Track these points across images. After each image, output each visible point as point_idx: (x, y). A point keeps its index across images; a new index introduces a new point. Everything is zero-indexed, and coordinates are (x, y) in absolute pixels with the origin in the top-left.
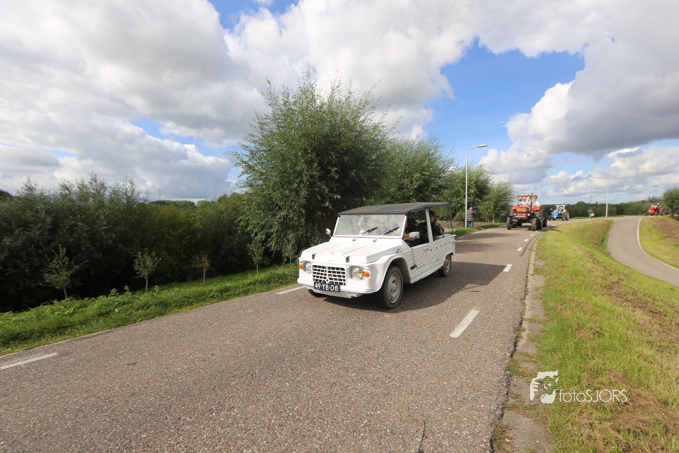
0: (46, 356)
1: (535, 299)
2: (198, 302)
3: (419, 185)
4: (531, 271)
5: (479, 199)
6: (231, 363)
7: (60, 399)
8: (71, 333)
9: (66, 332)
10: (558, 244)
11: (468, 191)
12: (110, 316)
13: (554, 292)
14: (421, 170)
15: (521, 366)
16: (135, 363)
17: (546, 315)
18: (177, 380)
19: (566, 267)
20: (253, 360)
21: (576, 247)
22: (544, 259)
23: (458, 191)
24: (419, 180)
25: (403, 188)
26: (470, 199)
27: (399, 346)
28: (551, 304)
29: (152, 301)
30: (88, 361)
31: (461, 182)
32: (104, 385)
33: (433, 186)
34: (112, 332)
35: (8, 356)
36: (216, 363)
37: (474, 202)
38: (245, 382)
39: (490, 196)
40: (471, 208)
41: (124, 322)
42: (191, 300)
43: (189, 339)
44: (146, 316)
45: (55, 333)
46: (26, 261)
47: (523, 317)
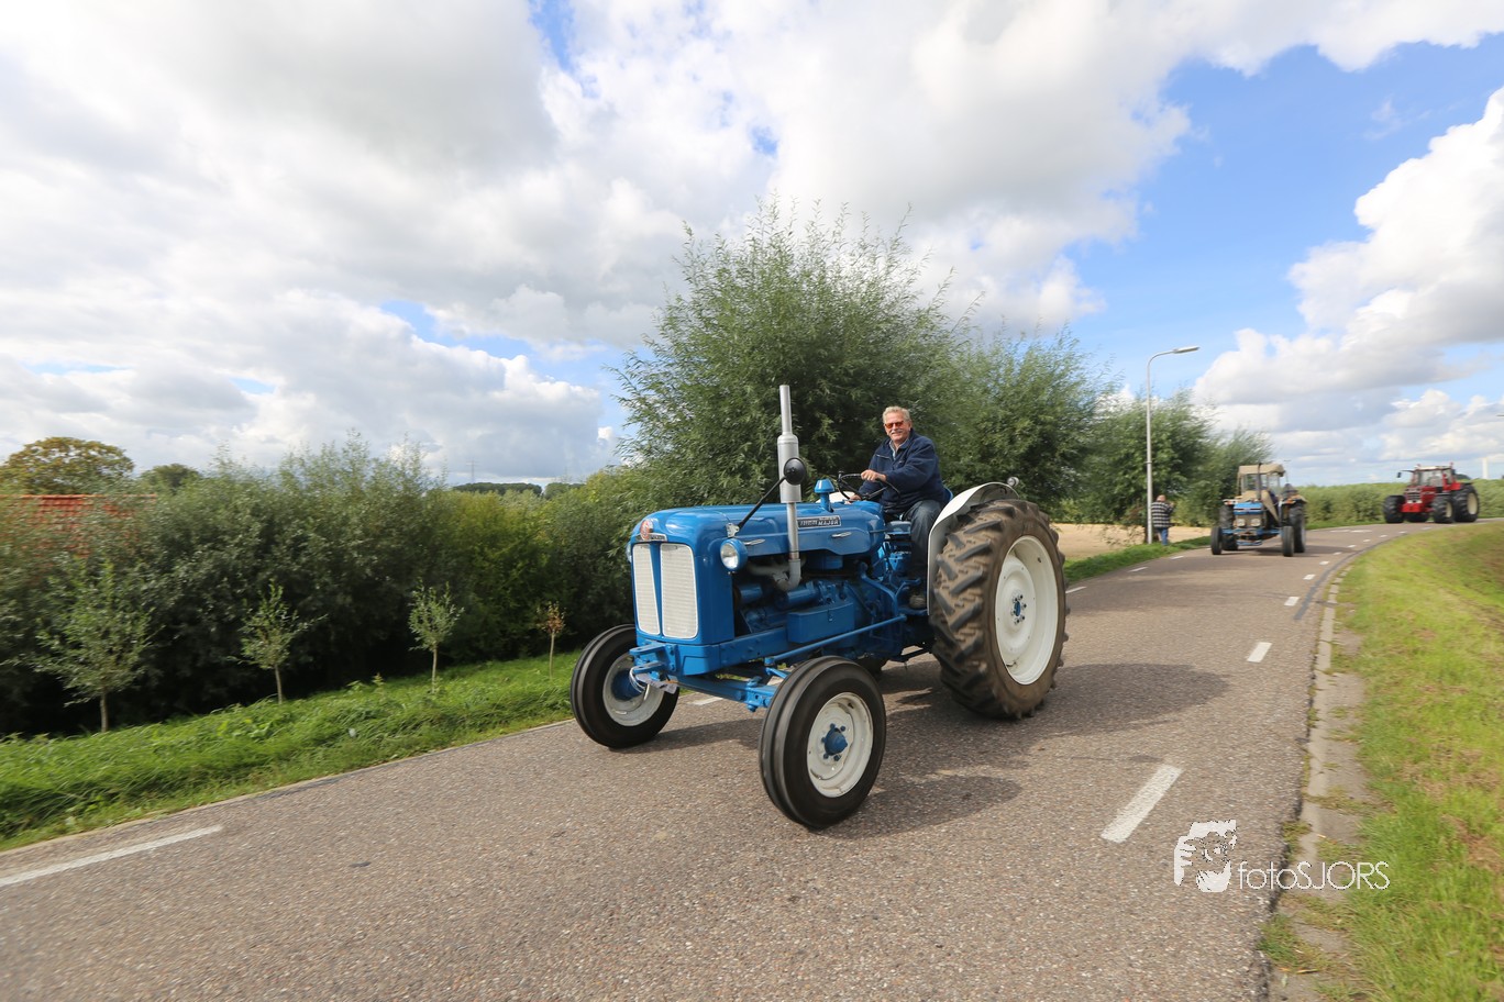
0: (200, 833)
1: (1338, 740)
2: (521, 717)
3: (1030, 447)
4: (1324, 662)
5: (1182, 473)
6: (568, 878)
7: (203, 940)
8: (258, 779)
9: (250, 776)
10: (1398, 589)
11: (1153, 456)
12: (338, 745)
13: (1392, 723)
14: (1033, 412)
15: (1301, 937)
16: (367, 864)
17: (1371, 788)
18: (447, 914)
19: (1423, 653)
20: (619, 873)
21: (1450, 597)
22: (1362, 630)
23: (1128, 456)
24: (1029, 436)
25: (993, 455)
26: (1157, 476)
27: (969, 858)
28: (1385, 759)
29: (424, 714)
30: (276, 851)
31: (1135, 435)
32: (296, 913)
33: (1063, 448)
34: (336, 781)
35: (131, 827)
36: (535, 875)
37: (1168, 482)
38: (593, 931)
39: (1211, 466)
40: (1161, 498)
41: (363, 759)
42: (506, 713)
43: (487, 810)
44: (409, 747)
45: (228, 777)
46: (210, 612)
47: (1303, 790)
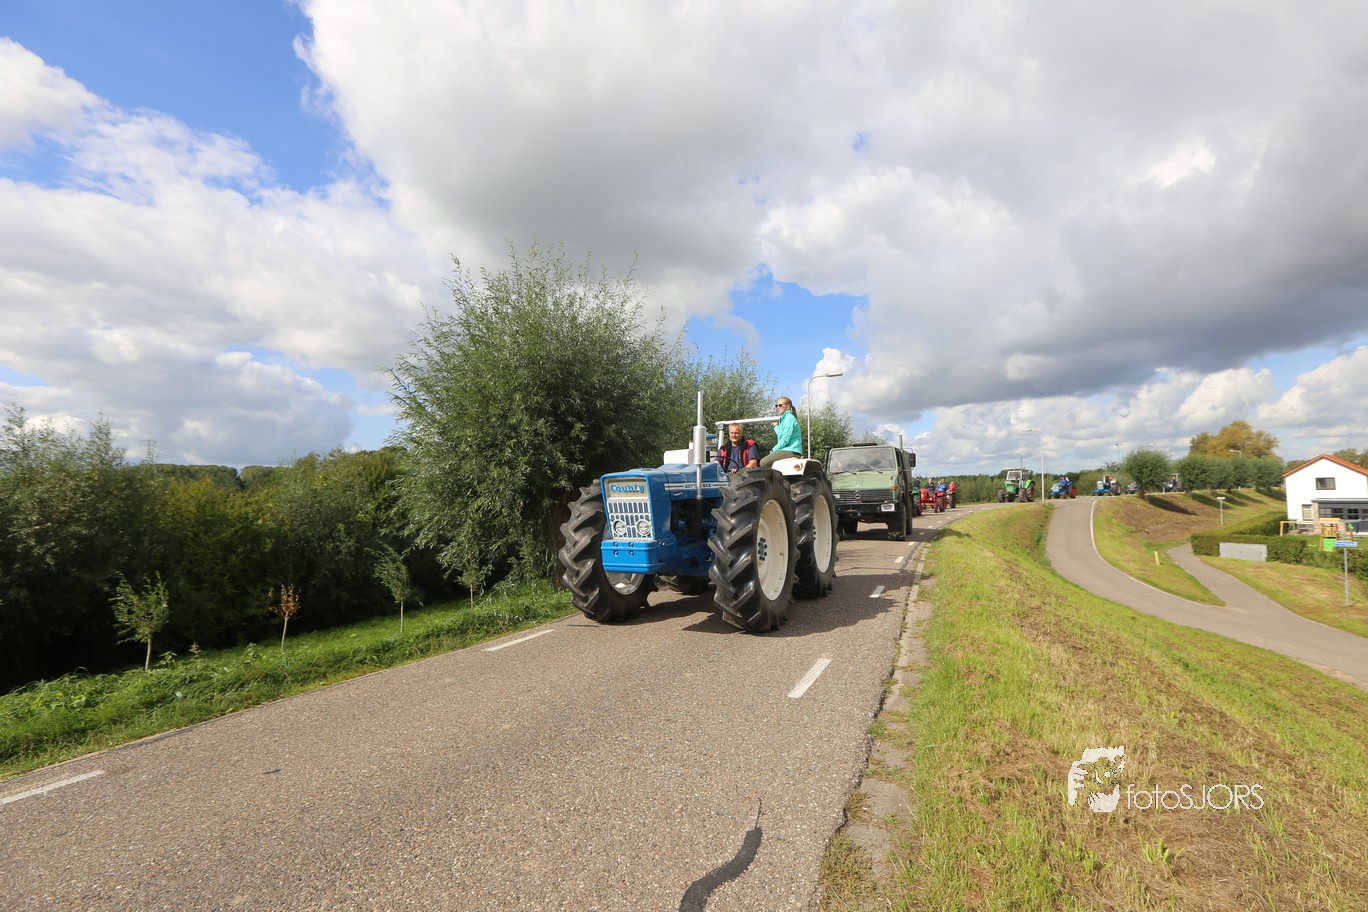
0: (83, 777)
1: (916, 637)
4: (914, 596)
9: (88, 738)
12: (169, 705)
13: (943, 625)
16: (278, 771)
18: (370, 785)
19: (965, 586)
22: (936, 575)
28: (937, 643)
29: (247, 674)
30: (182, 776)
44: (241, 701)
47: (895, 664)
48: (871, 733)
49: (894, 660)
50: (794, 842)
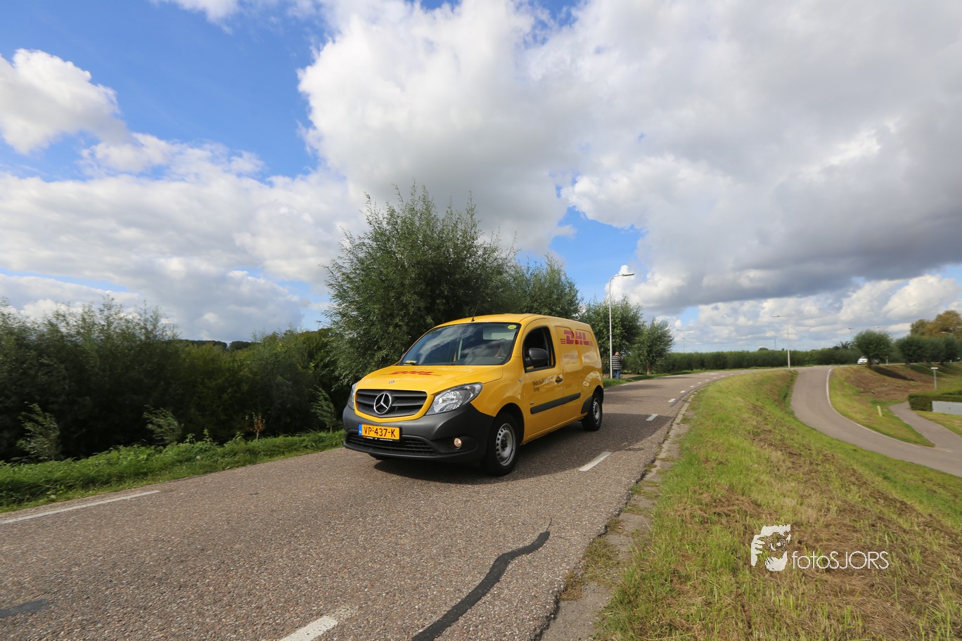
1: (674, 443)
4: (678, 420)
5: (627, 341)
11: (612, 331)
12: (193, 463)
13: (695, 435)
15: (645, 489)
16: (257, 494)
17: (680, 454)
18: (311, 502)
19: (715, 415)
21: (740, 399)
22: (696, 409)
26: (615, 342)
28: (688, 446)
30: (203, 494)
37: (620, 345)
39: (642, 338)
40: (617, 354)
48: (632, 490)
49: (656, 455)
50: (570, 539)
